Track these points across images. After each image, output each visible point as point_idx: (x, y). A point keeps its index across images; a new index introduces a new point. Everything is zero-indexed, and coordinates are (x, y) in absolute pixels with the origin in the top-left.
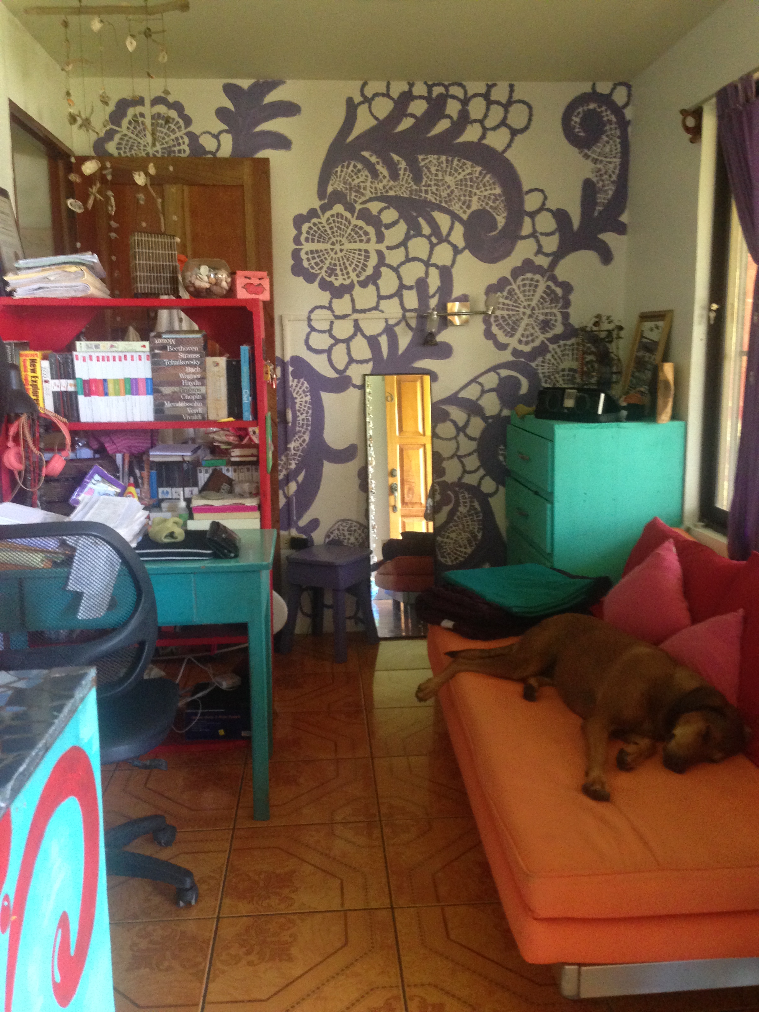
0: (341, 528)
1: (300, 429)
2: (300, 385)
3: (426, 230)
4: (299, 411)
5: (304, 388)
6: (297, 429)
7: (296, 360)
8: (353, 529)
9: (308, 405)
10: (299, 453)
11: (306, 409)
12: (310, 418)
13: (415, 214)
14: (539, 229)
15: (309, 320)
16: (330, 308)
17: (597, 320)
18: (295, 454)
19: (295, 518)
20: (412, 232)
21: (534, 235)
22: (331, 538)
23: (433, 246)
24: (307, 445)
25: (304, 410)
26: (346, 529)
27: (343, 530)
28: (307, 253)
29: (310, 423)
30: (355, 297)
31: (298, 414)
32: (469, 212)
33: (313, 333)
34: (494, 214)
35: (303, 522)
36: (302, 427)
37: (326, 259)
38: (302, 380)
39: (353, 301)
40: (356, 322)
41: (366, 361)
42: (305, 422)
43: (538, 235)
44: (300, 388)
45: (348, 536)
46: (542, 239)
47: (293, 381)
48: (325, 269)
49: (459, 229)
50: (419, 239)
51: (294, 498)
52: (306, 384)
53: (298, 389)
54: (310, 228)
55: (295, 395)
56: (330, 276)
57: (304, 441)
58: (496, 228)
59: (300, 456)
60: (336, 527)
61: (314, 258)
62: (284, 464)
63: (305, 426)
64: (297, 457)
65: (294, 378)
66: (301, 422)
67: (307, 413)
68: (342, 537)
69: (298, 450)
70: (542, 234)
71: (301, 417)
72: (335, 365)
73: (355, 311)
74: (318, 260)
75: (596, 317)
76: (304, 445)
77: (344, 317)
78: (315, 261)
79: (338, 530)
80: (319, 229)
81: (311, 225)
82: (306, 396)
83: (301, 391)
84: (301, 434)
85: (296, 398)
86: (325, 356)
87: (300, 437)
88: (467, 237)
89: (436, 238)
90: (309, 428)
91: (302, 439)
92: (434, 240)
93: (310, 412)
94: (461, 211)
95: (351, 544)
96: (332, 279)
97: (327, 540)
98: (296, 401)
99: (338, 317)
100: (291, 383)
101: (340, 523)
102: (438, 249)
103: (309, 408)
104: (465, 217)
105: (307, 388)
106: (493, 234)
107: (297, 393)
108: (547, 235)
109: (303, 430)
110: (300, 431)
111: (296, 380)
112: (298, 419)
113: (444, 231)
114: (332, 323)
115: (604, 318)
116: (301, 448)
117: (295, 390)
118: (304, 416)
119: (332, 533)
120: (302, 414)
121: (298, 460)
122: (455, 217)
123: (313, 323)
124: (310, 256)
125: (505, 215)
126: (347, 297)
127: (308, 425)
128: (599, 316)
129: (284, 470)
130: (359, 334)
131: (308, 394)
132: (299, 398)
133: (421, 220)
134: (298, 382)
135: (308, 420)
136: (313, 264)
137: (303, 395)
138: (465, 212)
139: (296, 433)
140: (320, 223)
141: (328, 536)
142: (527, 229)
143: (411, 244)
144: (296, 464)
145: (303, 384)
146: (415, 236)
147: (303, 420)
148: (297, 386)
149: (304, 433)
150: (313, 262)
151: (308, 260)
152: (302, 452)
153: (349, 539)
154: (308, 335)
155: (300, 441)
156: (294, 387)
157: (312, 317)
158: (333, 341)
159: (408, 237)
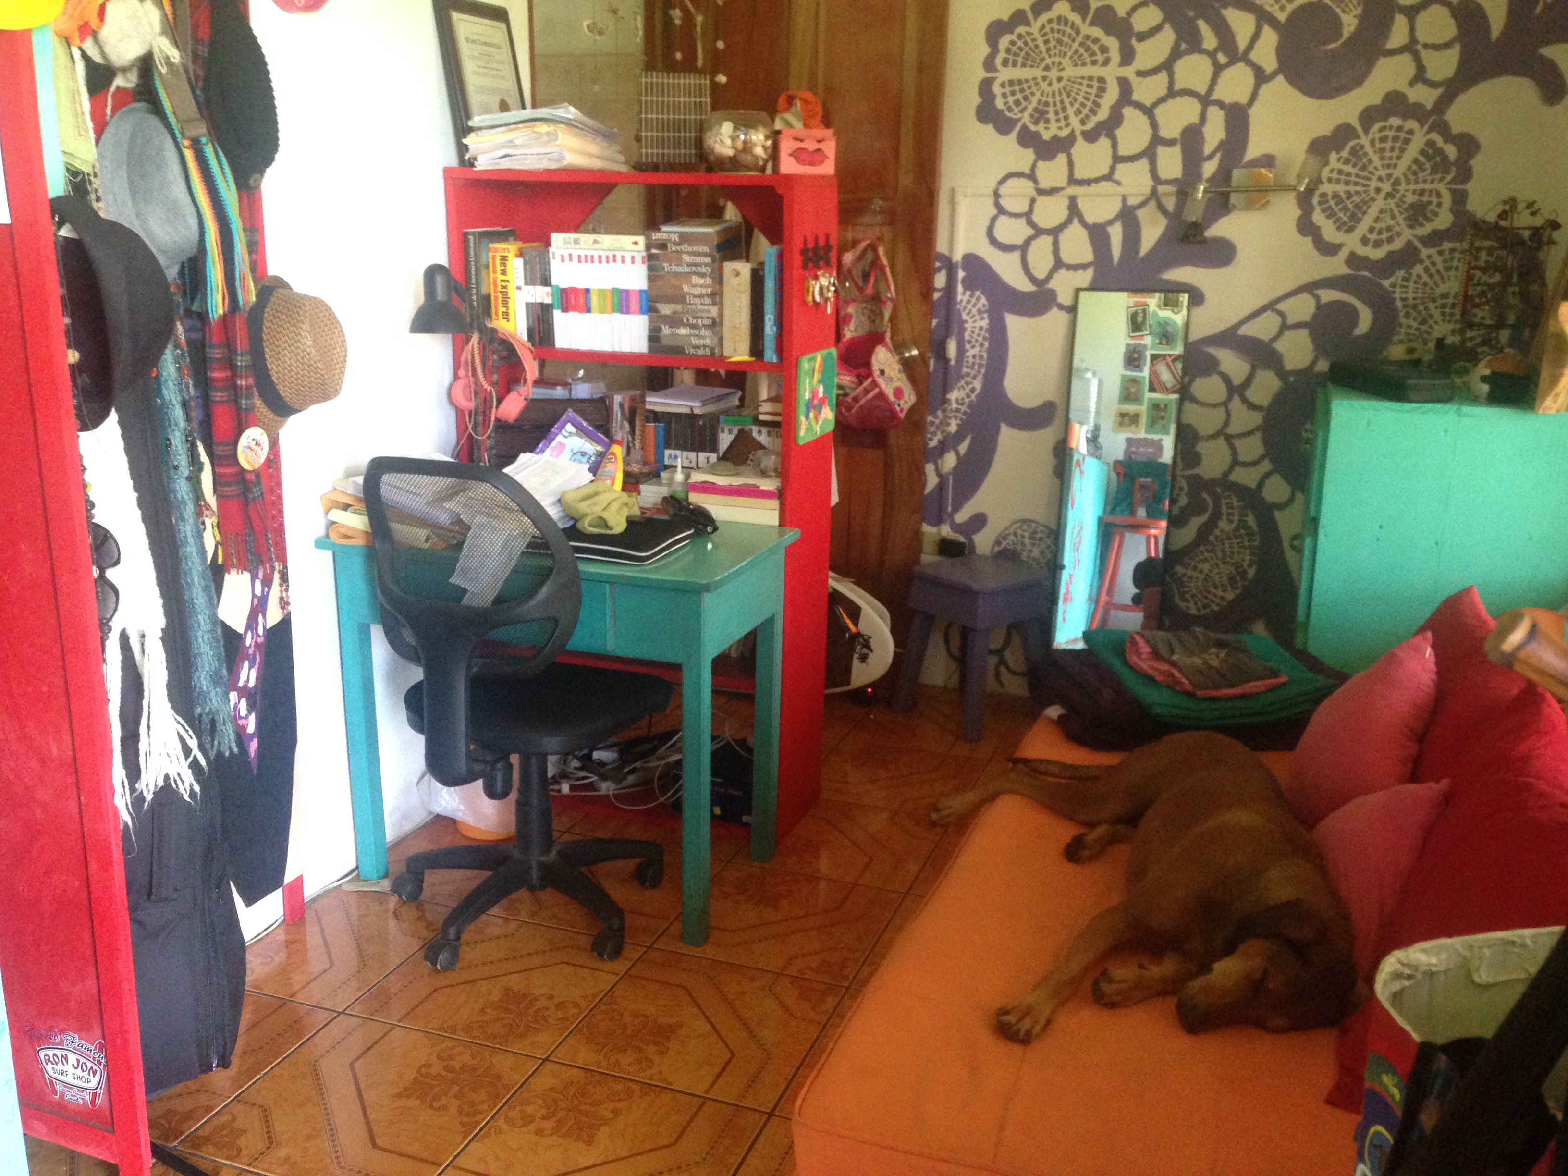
0: (1019, 532)
1: (968, 370)
2: (973, 301)
3: (1210, 41)
4: (969, 342)
5: (979, 305)
6: (965, 370)
7: (972, 261)
8: (1039, 535)
9: (983, 333)
10: (963, 408)
11: (980, 339)
12: (985, 355)
13: (1191, 14)
14: (1422, 36)
15: (997, 195)
16: (1032, 176)
17: (1507, 207)
18: (958, 410)
19: (950, 509)
20: (1184, 46)
21: (1411, 47)
22: (1002, 547)
23: (1218, 69)
24: (977, 396)
25: (977, 341)
26: (1026, 534)
27: (1023, 537)
28: (1003, 85)
29: (984, 362)
30: (1074, 158)
31: (968, 346)
32: (1290, 8)
33: (1002, 219)
34: (1338, 10)
35: (961, 517)
36: (972, 368)
37: (1033, 94)
38: (978, 293)
39: (1071, 164)
40: (1073, 200)
41: (1083, 267)
42: (977, 361)
43: (1419, 47)
44: (974, 306)
45: (1029, 547)
46: (1427, 56)
47: (964, 294)
48: (1030, 109)
49: (1269, 38)
50: (1196, 58)
51: (951, 477)
52: (983, 300)
53: (970, 306)
54: (1013, 43)
55: (965, 317)
56: (1036, 123)
57: (973, 390)
58: (1341, 35)
59: (965, 413)
60: (1012, 530)
61: (1013, 93)
62: (941, 423)
63: (976, 367)
64: (959, 415)
65: (966, 288)
66: (971, 360)
67: (982, 345)
68: (1019, 547)
69: (962, 404)
70: (1426, 46)
71: (970, 353)
72: (1033, 271)
73: (1073, 181)
74: (1019, 96)
75: (1505, 202)
76: (973, 396)
77: (1052, 191)
78: (1015, 98)
79: (1015, 534)
80: (1026, 43)
81: (1013, 37)
82: (982, 319)
83: (974, 311)
84: (969, 379)
85: (966, 322)
86: (1016, 256)
87: (967, 384)
88: (1282, 52)
89: (1226, 54)
90: (983, 370)
91: (971, 386)
92: (1222, 59)
93: (986, 344)
94: (1277, 7)
95: (1034, 559)
96: (1040, 128)
97: (997, 549)
98: (966, 325)
99: (1041, 192)
100: (959, 298)
101: (1019, 524)
102: (1226, 74)
103: (985, 338)
104: (1282, 17)
105: (984, 306)
106: (1333, 46)
107: (968, 314)
108: (1436, 47)
109: (973, 373)
110: (968, 374)
111: (968, 293)
112: (968, 354)
113: (1242, 43)
114: (1033, 201)
115: (1521, 206)
116: (967, 401)
117: (965, 308)
118: (976, 351)
119: (1005, 538)
120: (973, 347)
121: (961, 420)
122: (1263, 17)
123: (1002, 201)
124: (1008, 90)
125: (1359, 11)
126: (1062, 158)
127: (980, 366)
128: (1512, 202)
129: (939, 433)
130: (1076, 221)
131: (986, 315)
132: (970, 321)
133: (1202, 25)
134: (971, 296)
135: (981, 357)
136: (1011, 104)
137: (977, 317)
138: (1283, 8)
139: (963, 377)
140: (1029, 34)
141: (998, 543)
142: (1399, 35)
143: (1180, 66)
144: (958, 425)
145: (978, 299)
146: (1189, 52)
147: (974, 356)
148: (968, 302)
149: (974, 377)
150: (1011, 99)
151: (1004, 95)
152: (969, 406)
153: (1030, 551)
154: (994, 220)
155: (967, 390)
156: (964, 303)
157: (1002, 190)
158: (1031, 232)
159: (1176, 54)
